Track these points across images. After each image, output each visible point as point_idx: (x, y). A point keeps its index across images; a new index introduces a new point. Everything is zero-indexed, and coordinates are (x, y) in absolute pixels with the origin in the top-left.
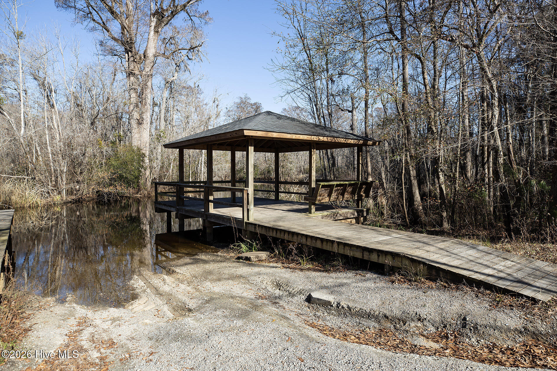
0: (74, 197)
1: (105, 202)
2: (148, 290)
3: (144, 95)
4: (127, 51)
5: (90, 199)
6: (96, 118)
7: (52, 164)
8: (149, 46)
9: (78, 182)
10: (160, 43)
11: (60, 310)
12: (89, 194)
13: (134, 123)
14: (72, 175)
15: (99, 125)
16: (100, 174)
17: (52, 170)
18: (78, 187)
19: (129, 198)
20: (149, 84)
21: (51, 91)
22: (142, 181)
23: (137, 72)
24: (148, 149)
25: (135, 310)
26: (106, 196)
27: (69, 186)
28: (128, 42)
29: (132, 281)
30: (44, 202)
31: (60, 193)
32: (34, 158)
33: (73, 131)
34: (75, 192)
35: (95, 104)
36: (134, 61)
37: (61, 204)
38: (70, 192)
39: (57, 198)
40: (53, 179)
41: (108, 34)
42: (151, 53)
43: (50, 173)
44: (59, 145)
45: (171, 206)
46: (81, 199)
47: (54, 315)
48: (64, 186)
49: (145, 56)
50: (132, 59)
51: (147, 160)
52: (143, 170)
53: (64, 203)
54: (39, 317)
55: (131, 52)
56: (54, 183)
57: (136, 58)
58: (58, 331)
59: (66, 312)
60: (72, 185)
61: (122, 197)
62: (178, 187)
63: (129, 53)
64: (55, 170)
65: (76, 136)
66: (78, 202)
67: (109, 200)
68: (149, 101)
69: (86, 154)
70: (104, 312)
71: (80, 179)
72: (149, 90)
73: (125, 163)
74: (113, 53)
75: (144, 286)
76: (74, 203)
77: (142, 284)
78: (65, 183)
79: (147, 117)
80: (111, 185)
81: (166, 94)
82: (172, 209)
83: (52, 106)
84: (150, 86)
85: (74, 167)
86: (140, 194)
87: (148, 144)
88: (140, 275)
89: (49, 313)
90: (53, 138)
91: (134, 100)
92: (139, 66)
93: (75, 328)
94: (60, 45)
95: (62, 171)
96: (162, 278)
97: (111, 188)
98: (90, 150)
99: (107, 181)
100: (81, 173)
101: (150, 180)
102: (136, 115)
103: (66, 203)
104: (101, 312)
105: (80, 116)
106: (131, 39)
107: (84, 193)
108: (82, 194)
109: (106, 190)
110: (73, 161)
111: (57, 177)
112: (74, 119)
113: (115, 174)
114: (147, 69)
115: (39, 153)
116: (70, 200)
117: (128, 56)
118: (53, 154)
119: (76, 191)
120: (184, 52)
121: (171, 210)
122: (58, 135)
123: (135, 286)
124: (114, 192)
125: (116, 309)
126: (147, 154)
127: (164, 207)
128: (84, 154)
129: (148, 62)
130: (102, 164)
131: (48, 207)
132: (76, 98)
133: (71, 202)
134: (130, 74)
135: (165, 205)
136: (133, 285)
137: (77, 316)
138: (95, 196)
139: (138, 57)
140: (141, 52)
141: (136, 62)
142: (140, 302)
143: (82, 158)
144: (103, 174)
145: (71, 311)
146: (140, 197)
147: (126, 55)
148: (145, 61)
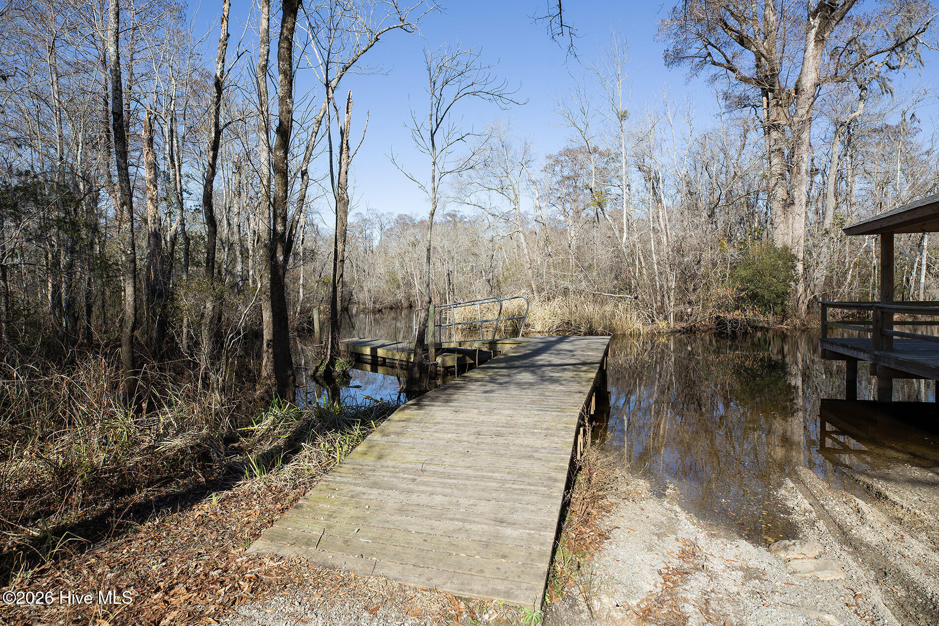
0: (684, 325)
1: (727, 334)
2: (821, 524)
3: (796, 156)
4: (765, 93)
5: (706, 328)
6: (716, 206)
7: (657, 278)
8: (805, 70)
9: (690, 303)
10: (827, 58)
11: (654, 509)
12: (705, 320)
13: (777, 206)
14: (682, 291)
15: (720, 217)
16: (721, 291)
17: (658, 286)
18: (689, 310)
19: (768, 330)
20: (805, 136)
21: (658, 181)
22: (790, 303)
23: (783, 122)
24: (801, 249)
25: (794, 565)
26: (729, 326)
27: (677, 309)
28: (766, 76)
29: (783, 492)
30: (648, 329)
31: (666, 318)
32: (637, 271)
33: (685, 230)
34: (686, 318)
35: (715, 185)
36: (777, 104)
37: (667, 333)
38: (679, 317)
39: (662, 325)
40: (659, 298)
41: (734, 75)
42: (808, 82)
43: (655, 291)
44: (665, 249)
45: (859, 350)
46: (693, 328)
47: (644, 518)
48: (671, 308)
49: (797, 91)
50: (774, 102)
51: (800, 267)
52: (792, 283)
53: (672, 332)
54: (623, 514)
55: (772, 91)
56: (659, 304)
57: (781, 99)
58: (648, 557)
59: (663, 519)
60: (682, 307)
61: (755, 328)
62: (879, 312)
63: (769, 94)
64: (661, 286)
65: (688, 235)
66: (690, 331)
67: (734, 333)
68: (805, 166)
69: (702, 262)
70: (729, 546)
71: (693, 298)
72: (804, 148)
73: (760, 273)
74: (743, 102)
75: (811, 512)
76: (684, 333)
77: (806, 504)
78: (672, 304)
79: (800, 194)
80: (737, 308)
81: (838, 148)
82: (861, 355)
83: (659, 201)
84: (807, 140)
85: (685, 283)
86: (786, 325)
87: (802, 241)
88: (798, 480)
89: (639, 512)
90: (659, 243)
91: (777, 168)
92: (786, 111)
93: (676, 563)
94: (669, 113)
95: (669, 288)
96: (852, 505)
97: (737, 312)
98: (707, 255)
99: (732, 301)
100: (694, 290)
101: (806, 301)
102: (780, 193)
103: (674, 332)
104: (723, 543)
105: (694, 208)
106: (772, 70)
107: (699, 319)
108: (696, 320)
109: (729, 316)
110: (683, 273)
111: (663, 296)
112: (686, 212)
113: (743, 290)
114: (801, 112)
115: (643, 264)
116: (679, 328)
117: (768, 99)
118: (658, 263)
119: (688, 315)
120: (879, 60)
121: (859, 357)
122: (665, 238)
123: (790, 504)
124: (742, 319)
125: (751, 546)
126: (801, 256)
127: (841, 350)
128: (699, 262)
129: (803, 98)
130: (725, 276)
131: (652, 335)
132: (688, 184)
133: (680, 331)
134: (771, 127)
135: (844, 346)
136: (786, 500)
137: (680, 535)
138: (713, 325)
139: (784, 95)
140: (791, 86)
141: (781, 106)
142: (804, 550)
143: (695, 267)
144: (724, 291)
145: (671, 519)
146: (787, 329)
147: (765, 98)
148: (797, 98)
